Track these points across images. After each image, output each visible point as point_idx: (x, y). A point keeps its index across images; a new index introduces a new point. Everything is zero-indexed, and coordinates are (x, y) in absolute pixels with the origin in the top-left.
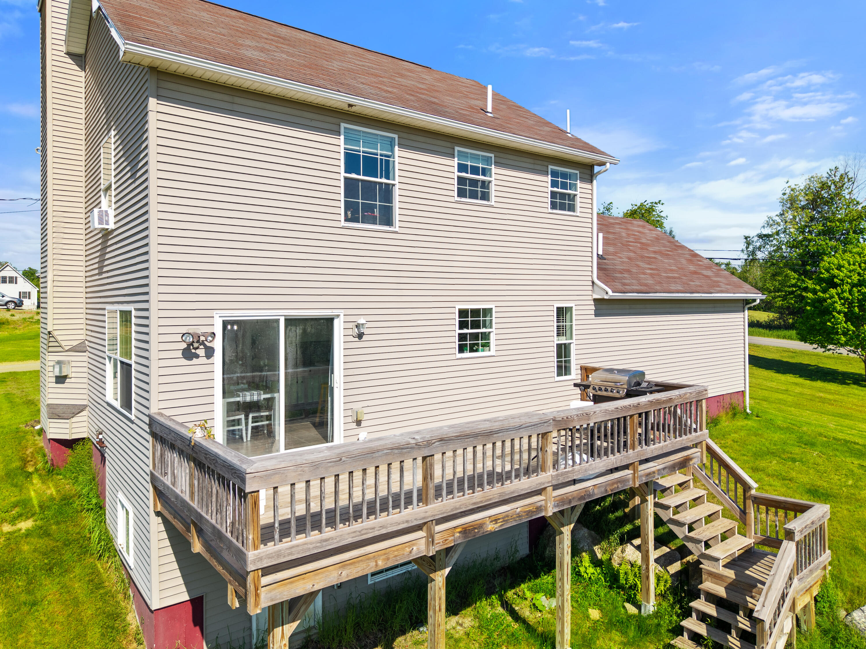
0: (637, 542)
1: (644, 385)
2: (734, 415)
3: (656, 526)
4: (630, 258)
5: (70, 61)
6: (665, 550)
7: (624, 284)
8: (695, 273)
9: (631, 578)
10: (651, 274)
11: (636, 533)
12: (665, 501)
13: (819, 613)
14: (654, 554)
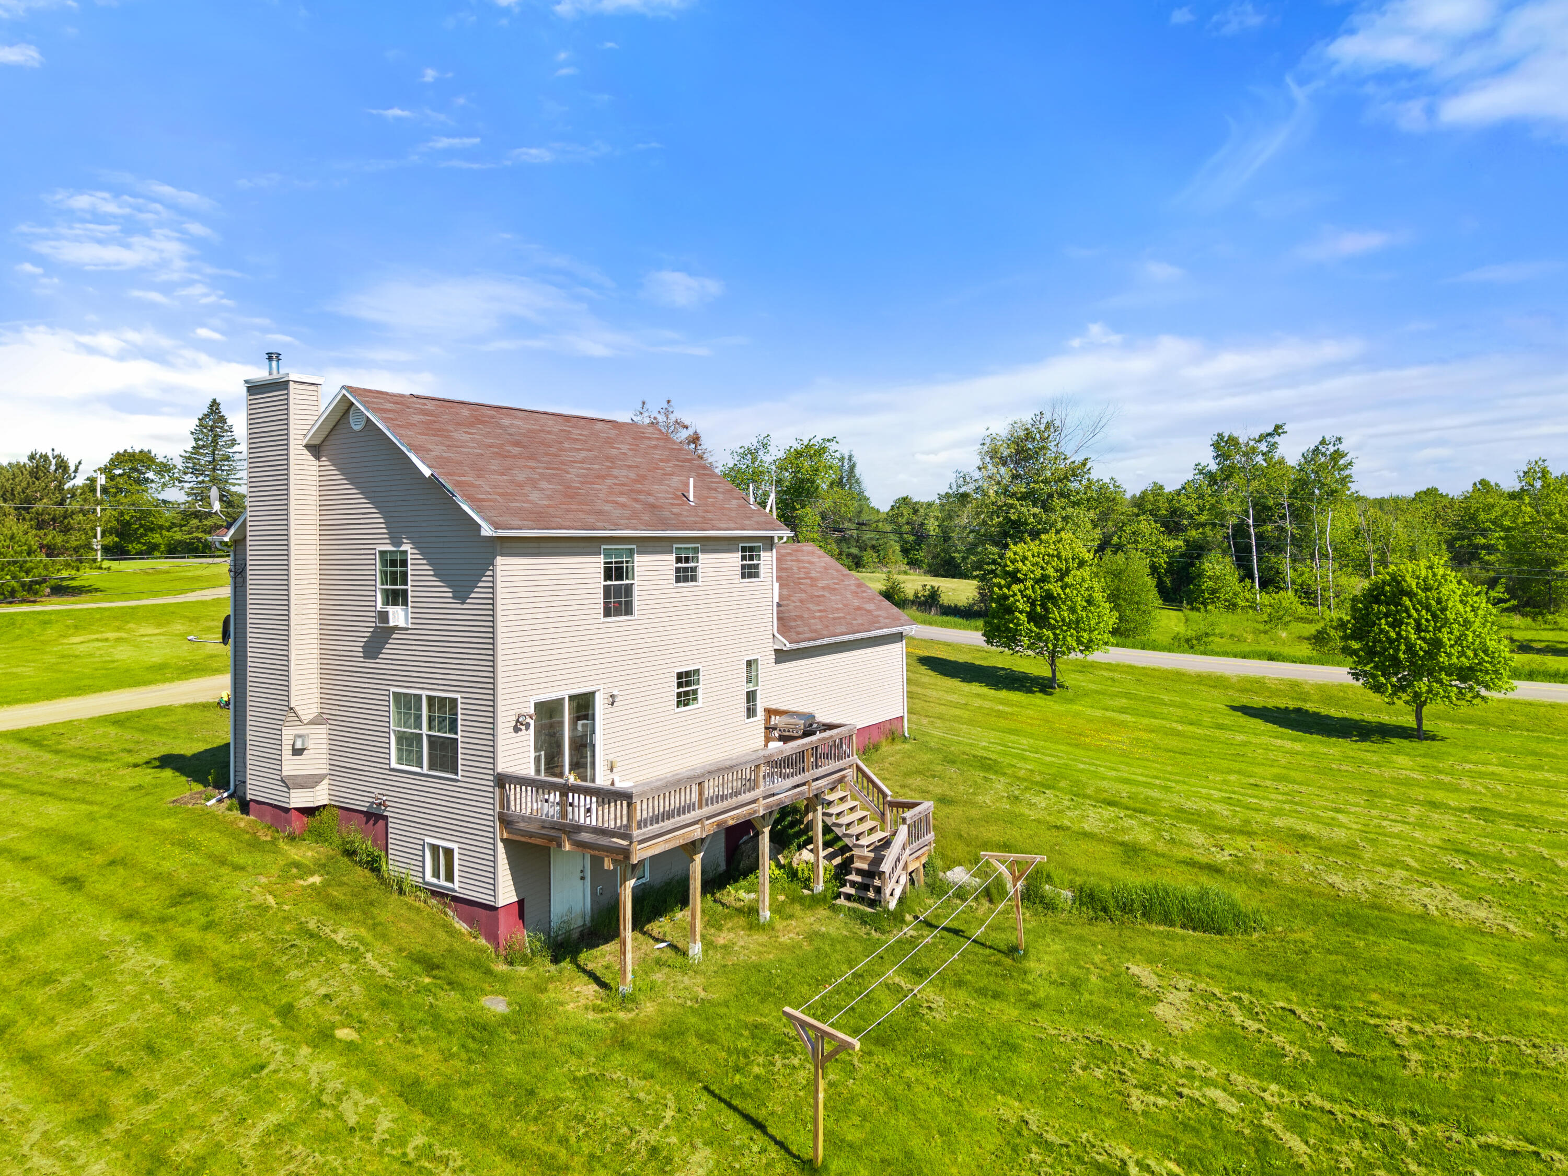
0: (810, 847)
1: (815, 726)
2: (893, 739)
3: (824, 834)
4: (801, 601)
5: (307, 452)
6: (831, 850)
7: (798, 633)
8: (859, 608)
9: (806, 872)
10: (820, 618)
11: (810, 841)
12: (829, 811)
13: (926, 875)
14: (822, 854)
